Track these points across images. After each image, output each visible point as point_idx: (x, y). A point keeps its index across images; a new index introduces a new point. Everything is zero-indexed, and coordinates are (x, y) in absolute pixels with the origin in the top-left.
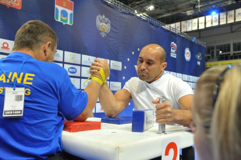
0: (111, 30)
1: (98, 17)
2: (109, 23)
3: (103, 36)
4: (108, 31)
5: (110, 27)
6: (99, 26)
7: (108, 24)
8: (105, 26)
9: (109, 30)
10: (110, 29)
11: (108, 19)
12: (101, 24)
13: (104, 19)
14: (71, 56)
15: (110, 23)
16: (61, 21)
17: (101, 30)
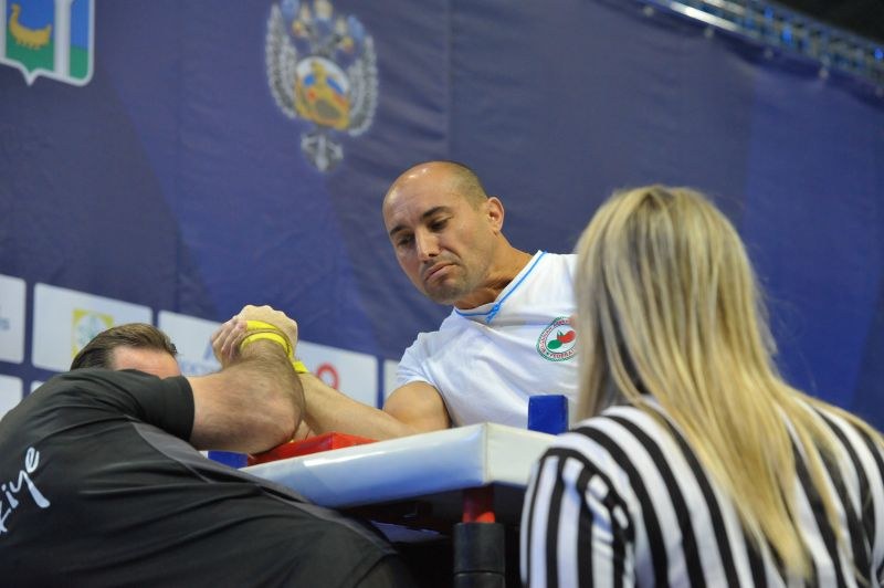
0: (384, 117)
1: (275, 11)
2: (366, 62)
3: (322, 163)
4: (358, 121)
5: (374, 94)
6: (286, 85)
7: (357, 69)
8: (331, 82)
9: (371, 113)
10: (373, 104)
11: (358, 27)
12: (304, 69)
13: (324, 29)
14: (84, 322)
15: (372, 56)
16: (9, 54)
17: (306, 113)
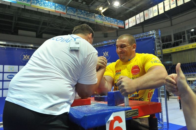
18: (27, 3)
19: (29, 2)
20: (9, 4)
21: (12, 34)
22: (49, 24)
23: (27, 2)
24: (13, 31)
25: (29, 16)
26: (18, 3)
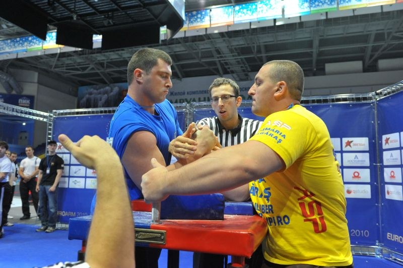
18: (330, 7)
19: (333, 3)
20: (298, 21)
21: (314, 75)
22: (389, 34)
23: (329, 5)
24: (315, 69)
25: (340, 32)
26: (312, 12)
